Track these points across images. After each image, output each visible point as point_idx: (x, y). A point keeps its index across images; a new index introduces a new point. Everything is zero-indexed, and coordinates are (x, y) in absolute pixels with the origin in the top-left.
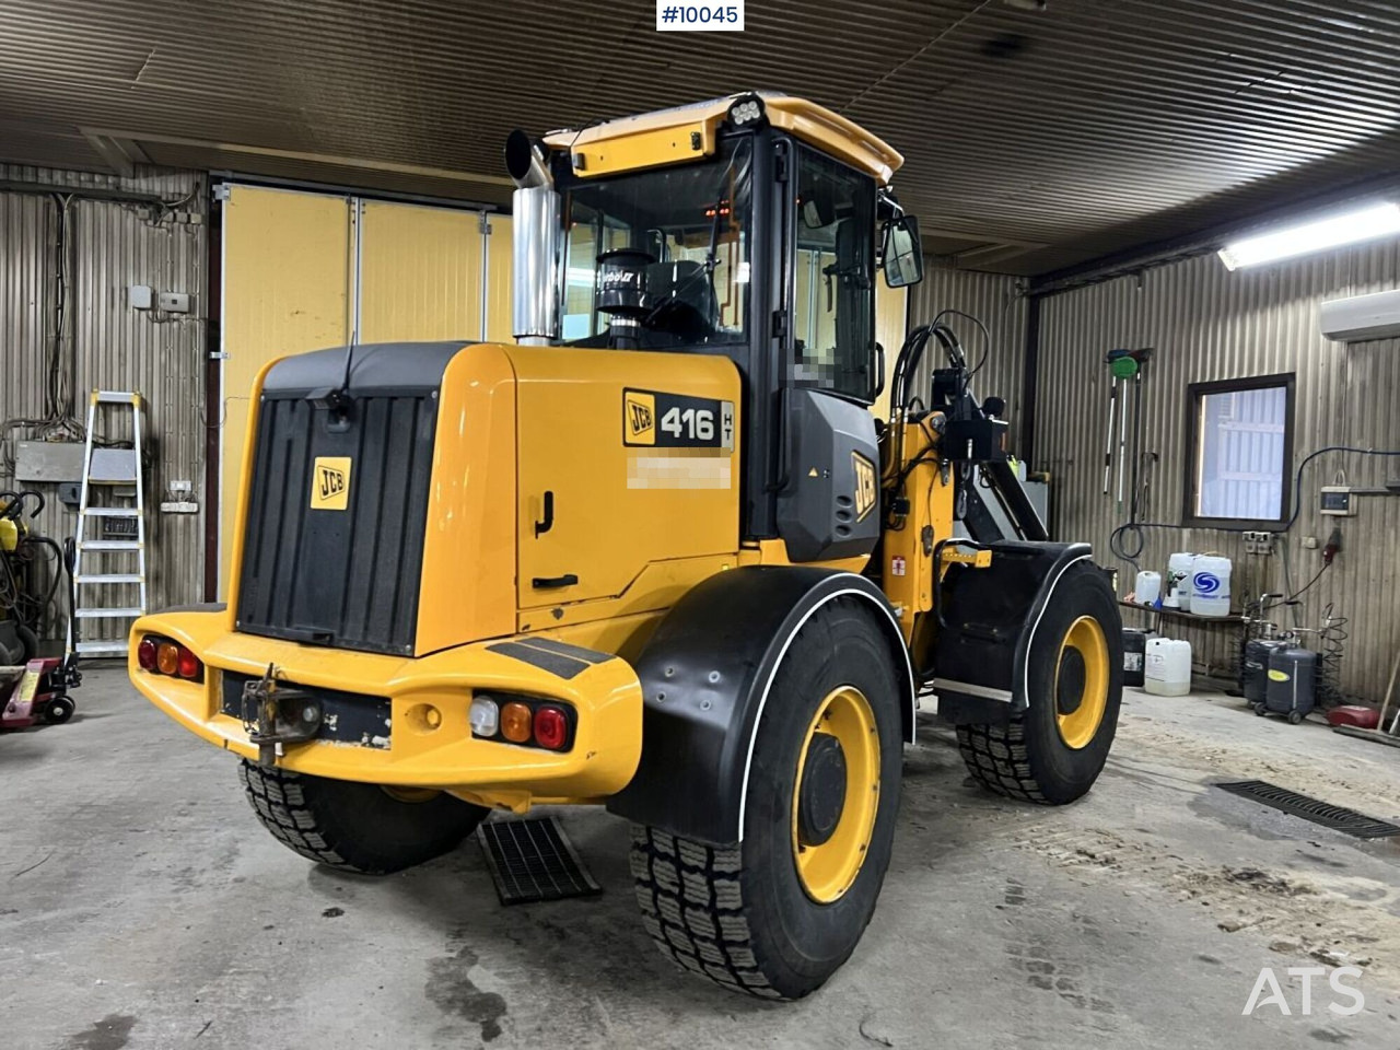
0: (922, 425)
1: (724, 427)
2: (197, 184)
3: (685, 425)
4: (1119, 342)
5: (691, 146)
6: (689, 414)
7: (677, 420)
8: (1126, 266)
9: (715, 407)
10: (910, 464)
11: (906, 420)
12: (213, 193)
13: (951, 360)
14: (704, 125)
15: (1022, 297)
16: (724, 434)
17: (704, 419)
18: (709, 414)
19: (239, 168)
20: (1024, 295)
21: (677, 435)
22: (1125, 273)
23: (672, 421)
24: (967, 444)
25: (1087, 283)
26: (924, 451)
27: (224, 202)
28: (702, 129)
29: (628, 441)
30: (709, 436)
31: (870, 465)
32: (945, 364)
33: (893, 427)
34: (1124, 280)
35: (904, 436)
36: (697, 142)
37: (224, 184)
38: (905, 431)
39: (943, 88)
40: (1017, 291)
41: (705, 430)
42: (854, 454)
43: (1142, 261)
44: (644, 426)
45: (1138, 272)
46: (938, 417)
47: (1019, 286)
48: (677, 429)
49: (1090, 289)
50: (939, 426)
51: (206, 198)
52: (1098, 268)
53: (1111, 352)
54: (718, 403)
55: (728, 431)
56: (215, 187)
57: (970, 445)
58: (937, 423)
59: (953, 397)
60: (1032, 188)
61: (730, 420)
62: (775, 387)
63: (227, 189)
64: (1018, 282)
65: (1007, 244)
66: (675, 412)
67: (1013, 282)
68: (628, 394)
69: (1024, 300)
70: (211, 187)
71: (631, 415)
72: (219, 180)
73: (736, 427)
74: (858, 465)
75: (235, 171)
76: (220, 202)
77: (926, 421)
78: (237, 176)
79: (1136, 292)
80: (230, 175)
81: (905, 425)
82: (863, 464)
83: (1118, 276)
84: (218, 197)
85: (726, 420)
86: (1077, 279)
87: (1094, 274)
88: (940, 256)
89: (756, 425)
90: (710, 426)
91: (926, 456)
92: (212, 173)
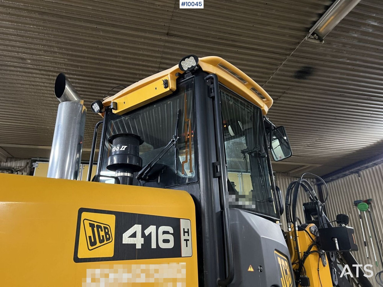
0: (306, 231)
1: (183, 238)
2: (28, 163)
3: (147, 239)
4: (357, 197)
5: (163, 86)
6: (152, 229)
7: (139, 234)
8: (352, 170)
9: (175, 223)
10: (304, 255)
11: (297, 229)
12: (32, 165)
13: (310, 198)
14: (169, 76)
15: (314, 185)
16: (183, 243)
17: (164, 232)
18: (170, 229)
19: (41, 156)
20: (315, 184)
21: (139, 246)
22: (352, 173)
23: (134, 235)
24: (334, 241)
25: (338, 178)
26: (310, 247)
27: (35, 168)
28: (168, 78)
29: (80, 256)
30: (171, 245)
31: (285, 258)
32: (308, 200)
33: (290, 233)
34: (353, 176)
35: (298, 238)
36: (166, 84)
37: (37, 162)
38: (297, 235)
39: (280, 97)
40: (312, 183)
41: (166, 241)
42: (275, 252)
43: (359, 168)
44: (101, 241)
45: (357, 172)
46: (313, 227)
47: (313, 181)
48: (139, 242)
49: (340, 180)
50: (315, 231)
51: (30, 167)
52: (341, 172)
53: (355, 202)
54: (178, 220)
55: (187, 240)
56: (33, 164)
57: (336, 242)
58: (313, 230)
59: (316, 216)
60: (316, 141)
61: (188, 232)
62: (218, 209)
63: (37, 164)
64: (312, 180)
65: (309, 165)
66: (137, 228)
67: (310, 180)
68: (84, 215)
69: (316, 186)
70: (32, 163)
71: (86, 231)
72: (35, 161)
73: (193, 237)
74: (279, 259)
75: (40, 158)
76: (34, 168)
77: (307, 229)
78: (41, 159)
79: (359, 179)
80: (38, 159)
81: (297, 232)
82: (281, 258)
83: (350, 174)
84: (33, 167)
85: (184, 232)
86: (334, 177)
87: (340, 175)
88: (283, 173)
89: (208, 236)
90: (171, 238)
91: (312, 250)
92: (32, 159)
